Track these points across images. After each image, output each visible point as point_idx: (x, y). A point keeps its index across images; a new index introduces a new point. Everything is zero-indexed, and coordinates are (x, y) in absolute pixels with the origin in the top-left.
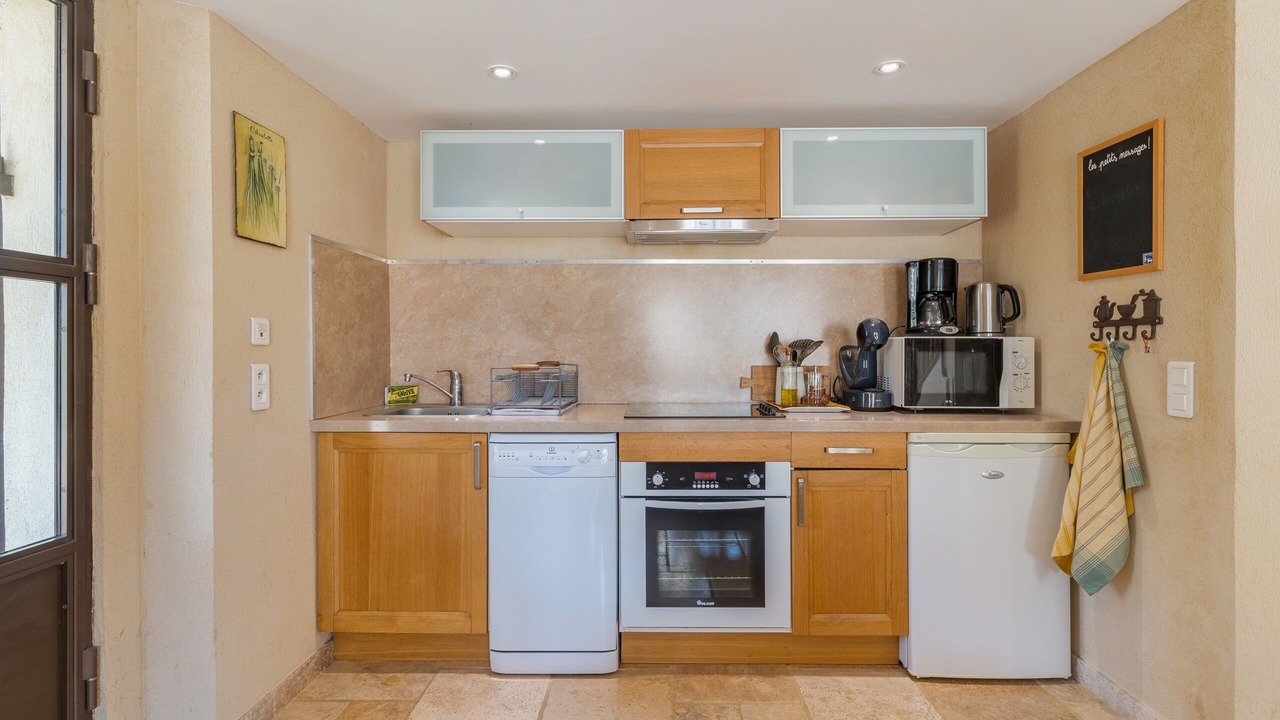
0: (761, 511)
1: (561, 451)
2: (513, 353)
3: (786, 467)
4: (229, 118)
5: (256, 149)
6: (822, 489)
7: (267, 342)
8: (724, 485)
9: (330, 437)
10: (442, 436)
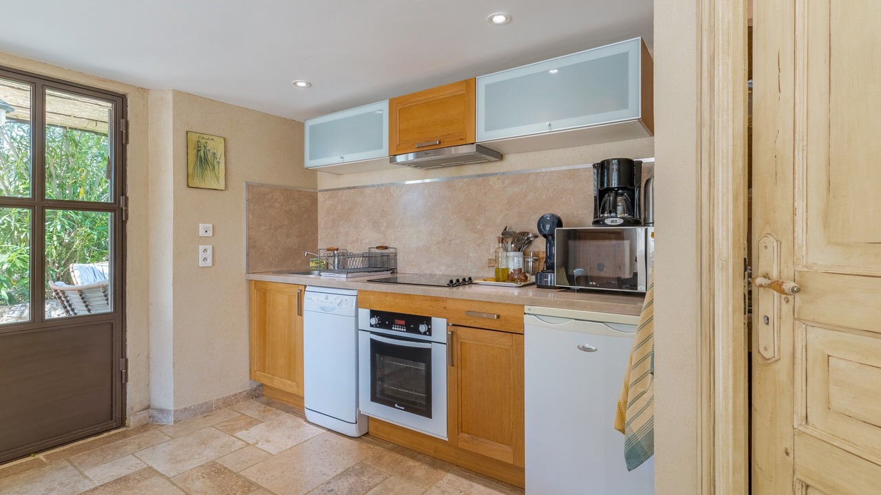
0: (429, 350)
1: (332, 297)
2: (367, 241)
3: (444, 321)
4: (185, 134)
5: (202, 146)
6: (467, 341)
7: (211, 235)
8: (409, 330)
9: (253, 282)
10: (288, 285)
